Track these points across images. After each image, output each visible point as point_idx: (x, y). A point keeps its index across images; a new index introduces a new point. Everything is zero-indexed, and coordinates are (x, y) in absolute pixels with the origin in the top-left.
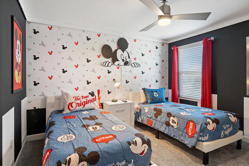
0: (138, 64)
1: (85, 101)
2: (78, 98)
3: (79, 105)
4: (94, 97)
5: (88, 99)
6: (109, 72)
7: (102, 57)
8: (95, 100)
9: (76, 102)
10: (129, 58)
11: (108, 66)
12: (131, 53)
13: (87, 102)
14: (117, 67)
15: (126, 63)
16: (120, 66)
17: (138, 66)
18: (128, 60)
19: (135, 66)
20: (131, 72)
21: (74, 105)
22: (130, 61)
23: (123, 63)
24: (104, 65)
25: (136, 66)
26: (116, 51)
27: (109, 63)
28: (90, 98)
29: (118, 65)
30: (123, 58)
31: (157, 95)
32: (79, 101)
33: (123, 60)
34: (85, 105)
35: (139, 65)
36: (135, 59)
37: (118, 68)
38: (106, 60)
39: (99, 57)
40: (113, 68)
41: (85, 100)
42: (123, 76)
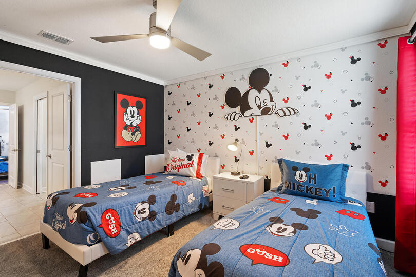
0: (293, 109)
1: (179, 165)
2: (175, 160)
3: (174, 168)
4: (191, 162)
5: (184, 163)
6: (236, 129)
7: (226, 107)
8: (191, 165)
9: (172, 164)
10: (271, 100)
11: (234, 119)
12: (276, 90)
13: (181, 167)
14: (250, 119)
15: (266, 112)
16: (254, 118)
17: (292, 113)
18: (270, 104)
19: (285, 115)
20: (277, 126)
21: (170, 167)
22: (274, 107)
23: (259, 112)
24: (229, 118)
25: (287, 113)
26: (247, 93)
27: (236, 114)
28: (186, 162)
29: (251, 115)
30: (258, 103)
31: (305, 179)
32: (175, 163)
33: (259, 107)
34: (179, 169)
35: (296, 112)
36: (286, 101)
37: (251, 121)
38: (232, 110)
39: (223, 108)
40: (243, 122)
41: (179, 163)
42: (261, 135)
